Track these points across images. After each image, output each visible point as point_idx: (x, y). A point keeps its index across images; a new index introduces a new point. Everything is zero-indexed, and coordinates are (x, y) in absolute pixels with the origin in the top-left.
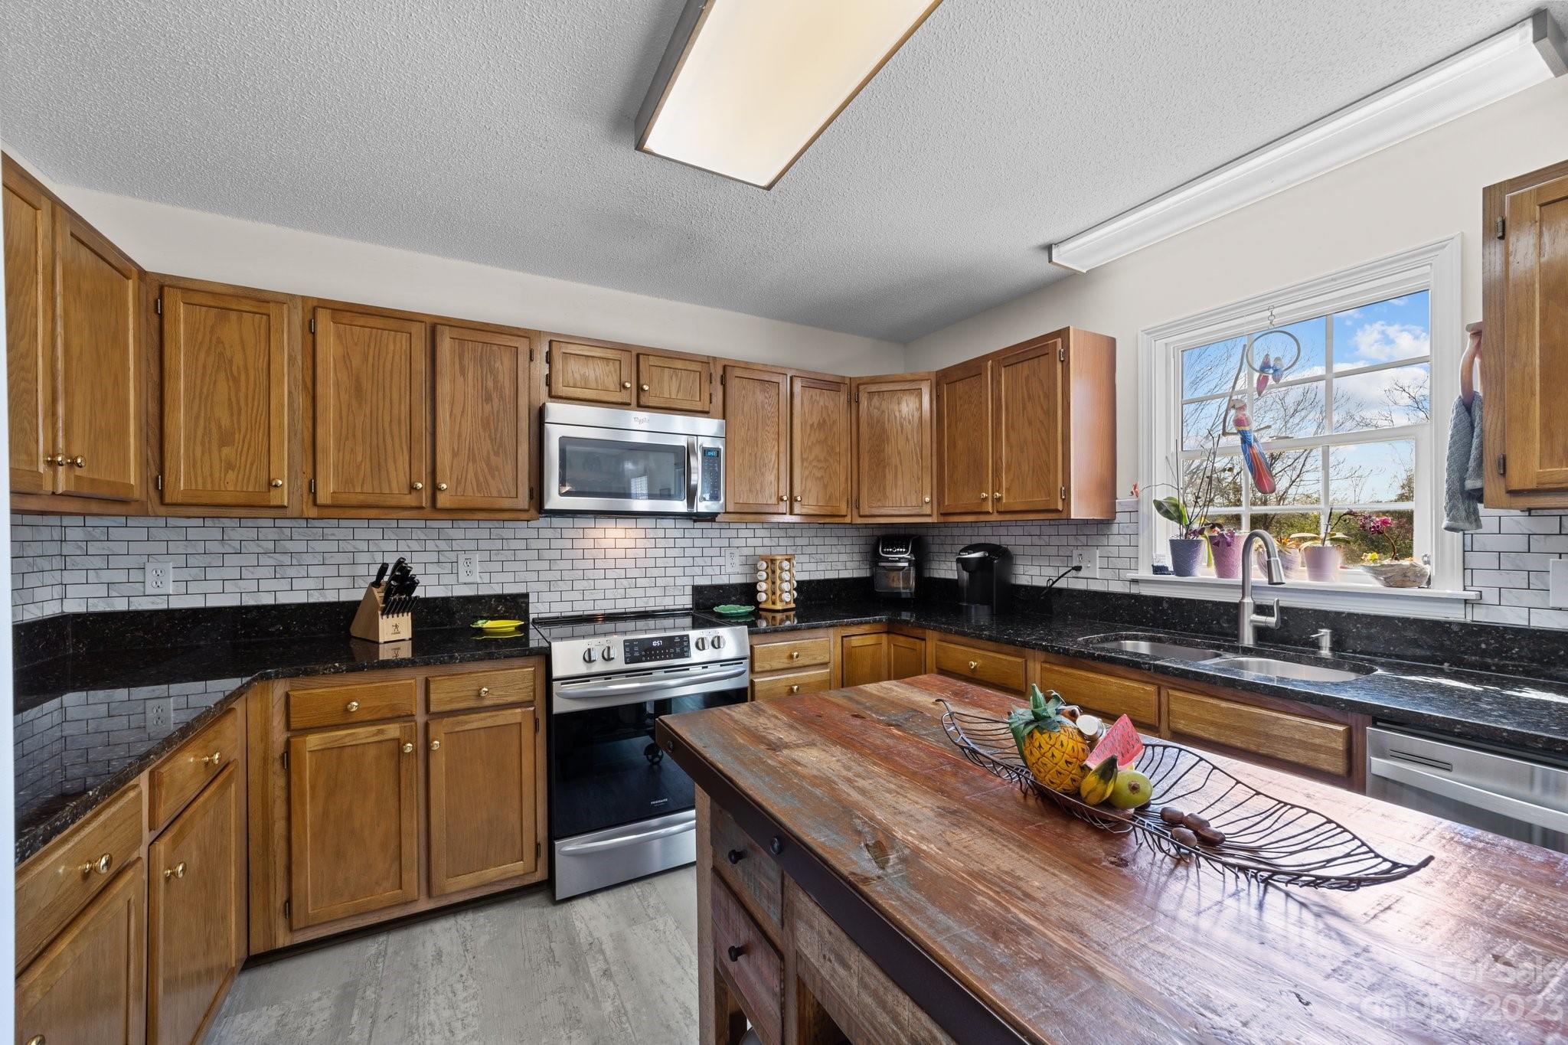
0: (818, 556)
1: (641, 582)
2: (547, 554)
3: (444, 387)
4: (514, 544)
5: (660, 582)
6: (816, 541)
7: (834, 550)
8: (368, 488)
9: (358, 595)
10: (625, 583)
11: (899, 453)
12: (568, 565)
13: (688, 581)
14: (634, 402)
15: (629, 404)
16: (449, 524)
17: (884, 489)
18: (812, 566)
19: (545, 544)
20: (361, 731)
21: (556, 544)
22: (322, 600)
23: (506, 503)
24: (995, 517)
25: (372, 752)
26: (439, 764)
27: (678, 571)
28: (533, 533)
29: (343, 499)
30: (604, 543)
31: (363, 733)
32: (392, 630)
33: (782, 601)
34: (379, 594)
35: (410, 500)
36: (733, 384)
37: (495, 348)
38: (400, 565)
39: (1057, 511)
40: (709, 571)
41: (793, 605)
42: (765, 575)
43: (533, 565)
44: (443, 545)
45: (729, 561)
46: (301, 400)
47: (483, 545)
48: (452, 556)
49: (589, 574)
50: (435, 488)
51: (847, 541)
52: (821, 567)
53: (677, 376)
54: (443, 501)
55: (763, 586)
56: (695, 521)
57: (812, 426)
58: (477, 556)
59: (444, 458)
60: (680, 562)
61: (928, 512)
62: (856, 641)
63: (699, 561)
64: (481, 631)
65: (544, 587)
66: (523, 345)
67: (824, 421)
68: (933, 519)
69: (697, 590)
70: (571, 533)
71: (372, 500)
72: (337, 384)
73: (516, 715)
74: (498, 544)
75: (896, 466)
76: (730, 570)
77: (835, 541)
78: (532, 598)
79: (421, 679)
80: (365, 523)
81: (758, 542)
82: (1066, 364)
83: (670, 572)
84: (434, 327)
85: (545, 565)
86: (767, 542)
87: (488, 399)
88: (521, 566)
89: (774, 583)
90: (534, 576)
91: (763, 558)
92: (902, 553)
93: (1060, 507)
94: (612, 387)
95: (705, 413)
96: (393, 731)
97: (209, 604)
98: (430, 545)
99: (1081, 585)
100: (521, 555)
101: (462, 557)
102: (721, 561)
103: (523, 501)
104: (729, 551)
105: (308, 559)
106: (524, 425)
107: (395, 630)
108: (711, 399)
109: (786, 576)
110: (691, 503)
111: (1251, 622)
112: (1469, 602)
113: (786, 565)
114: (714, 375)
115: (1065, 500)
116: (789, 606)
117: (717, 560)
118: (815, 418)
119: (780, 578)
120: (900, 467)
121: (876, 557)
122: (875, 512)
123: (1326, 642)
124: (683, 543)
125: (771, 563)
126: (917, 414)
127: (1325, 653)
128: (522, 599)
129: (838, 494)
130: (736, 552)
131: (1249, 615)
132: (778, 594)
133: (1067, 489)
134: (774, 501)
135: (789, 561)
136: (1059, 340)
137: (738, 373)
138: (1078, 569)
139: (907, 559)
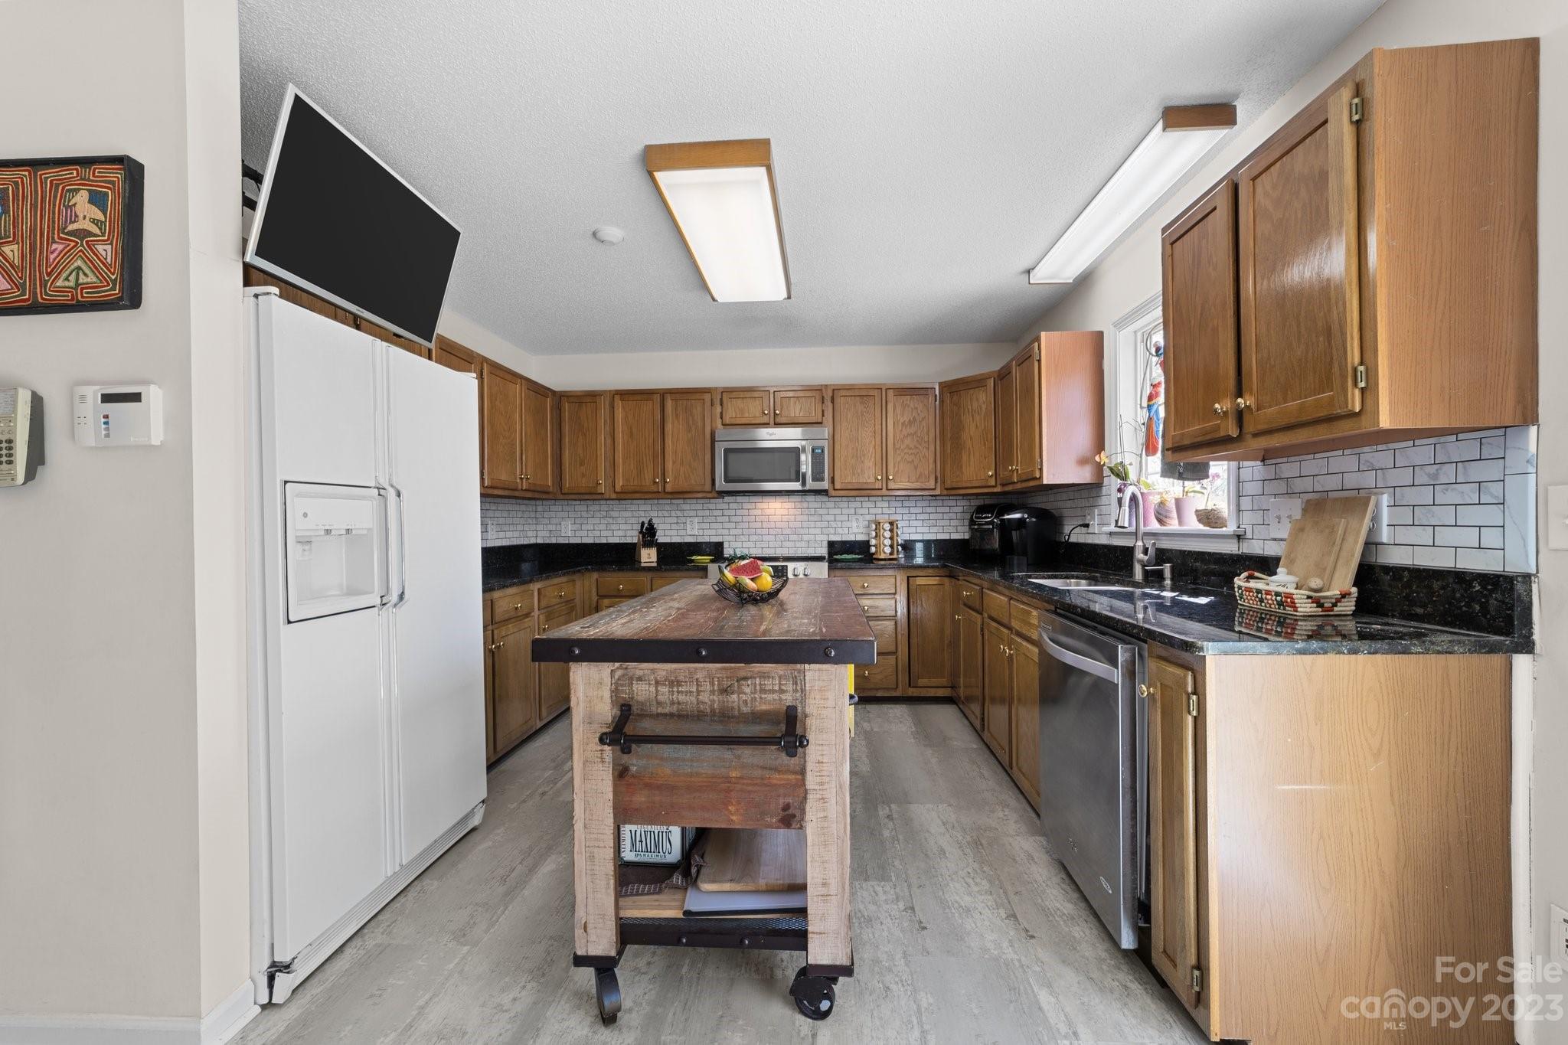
0: (931, 521)
1: (792, 538)
2: (734, 519)
3: (669, 427)
4: (713, 512)
5: (805, 538)
6: (929, 510)
7: (945, 516)
8: (636, 483)
9: (636, 541)
10: (782, 537)
11: (971, 438)
12: (746, 525)
13: (825, 538)
14: (772, 422)
15: (768, 424)
16: (681, 501)
17: (961, 467)
18: (926, 530)
19: (732, 513)
21: (739, 512)
22: (625, 542)
23: (698, 490)
24: (1019, 486)
27: (818, 531)
28: (725, 506)
29: (626, 489)
30: (768, 512)
32: (647, 556)
33: (885, 553)
34: (641, 538)
35: (654, 488)
36: (840, 401)
37: (693, 401)
38: (650, 523)
39: (1036, 479)
40: (840, 531)
42: (875, 534)
43: (726, 525)
44: (679, 513)
45: (855, 524)
46: (609, 441)
47: (700, 513)
48: (680, 520)
49: (759, 531)
50: (665, 483)
51: (957, 510)
53: (799, 401)
54: (669, 488)
55: (873, 542)
57: (903, 424)
58: (696, 520)
59: (670, 465)
60: (819, 524)
61: (993, 483)
62: (920, 581)
63: (833, 524)
65: (732, 538)
66: (707, 397)
67: (914, 418)
68: (998, 489)
69: (831, 544)
70: (749, 505)
71: (638, 489)
72: (623, 432)
74: (707, 513)
75: (969, 449)
76: (855, 530)
78: (726, 545)
79: (649, 578)
80: (643, 502)
81: (879, 511)
82: (1039, 361)
83: (811, 531)
84: (664, 394)
85: (733, 525)
86: (886, 510)
87: (689, 431)
88: (719, 526)
89: (880, 539)
90: (726, 532)
91: (875, 522)
92: (988, 518)
93: (1038, 477)
94: (758, 415)
95: (818, 424)
97: (583, 542)
98: (673, 513)
99: (1090, 540)
100: (720, 519)
101: (688, 520)
102: (848, 524)
103: (708, 487)
104: (856, 517)
105: (620, 520)
106: (707, 443)
107: (648, 556)
108: (823, 416)
109: (888, 534)
110: (804, 484)
111: (1140, 561)
112: (1239, 537)
113: (887, 526)
114: (825, 397)
115: (1041, 470)
116: (891, 557)
117: (846, 524)
118: (906, 419)
119: (883, 536)
120: (971, 449)
121: (972, 522)
122: (955, 485)
123: (1167, 574)
124: (821, 511)
125: (878, 524)
126: (984, 407)
127: (1168, 582)
128: (720, 545)
129: (926, 473)
130: (861, 518)
131: (1139, 555)
132: (882, 547)
133: (1042, 461)
134: (872, 480)
135: (891, 524)
136: (1036, 344)
137: (843, 393)
138: (1087, 526)
139: (992, 523)
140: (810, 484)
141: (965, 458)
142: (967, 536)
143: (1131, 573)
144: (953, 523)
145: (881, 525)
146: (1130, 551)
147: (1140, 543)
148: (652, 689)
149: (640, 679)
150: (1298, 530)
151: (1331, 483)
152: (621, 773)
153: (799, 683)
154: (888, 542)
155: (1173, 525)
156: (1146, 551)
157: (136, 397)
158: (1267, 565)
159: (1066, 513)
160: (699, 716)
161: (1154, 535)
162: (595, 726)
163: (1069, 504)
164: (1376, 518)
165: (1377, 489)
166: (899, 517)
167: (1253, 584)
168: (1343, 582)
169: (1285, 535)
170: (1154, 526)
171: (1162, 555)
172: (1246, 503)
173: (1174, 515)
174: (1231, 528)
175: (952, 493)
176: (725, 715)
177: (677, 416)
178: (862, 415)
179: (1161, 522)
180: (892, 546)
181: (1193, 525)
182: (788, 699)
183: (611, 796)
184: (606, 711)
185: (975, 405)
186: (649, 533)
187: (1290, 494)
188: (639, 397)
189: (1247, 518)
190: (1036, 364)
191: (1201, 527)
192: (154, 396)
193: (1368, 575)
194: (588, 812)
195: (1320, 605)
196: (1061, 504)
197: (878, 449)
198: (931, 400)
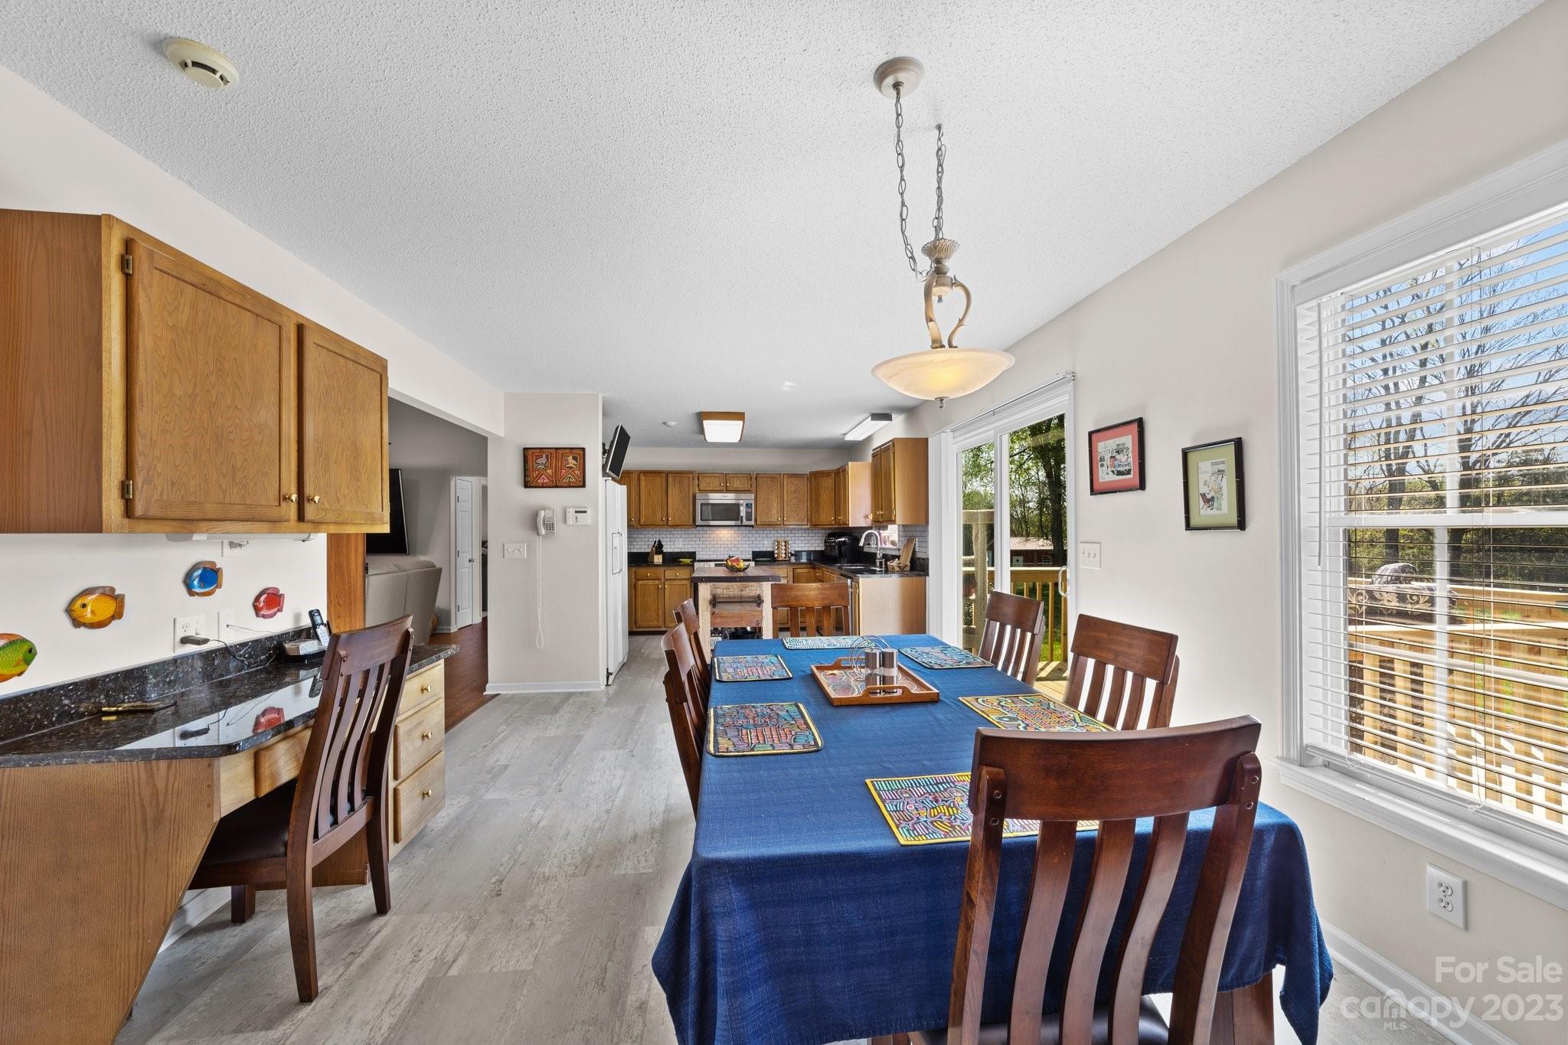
0: (808, 541)
1: (733, 549)
2: (700, 539)
3: (670, 491)
4: (692, 536)
5: (740, 549)
6: (805, 535)
7: (814, 539)
8: (652, 520)
9: (649, 551)
10: (727, 549)
11: (824, 501)
12: (708, 543)
13: (751, 550)
14: (725, 489)
15: (723, 491)
16: (673, 529)
17: (820, 515)
18: (803, 545)
19: (701, 536)
20: (650, 581)
21: (704, 536)
23: (686, 523)
24: (843, 526)
25: (652, 587)
26: (667, 592)
27: (747, 546)
28: (697, 532)
29: (648, 523)
30: (717, 536)
31: (651, 582)
33: (782, 557)
34: (654, 549)
35: (661, 523)
36: (761, 480)
37: (683, 477)
38: (659, 541)
39: (848, 524)
40: (759, 545)
42: (776, 548)
43: (697, 542)
44: (671, 536)
45: (766, 542)
46: (637, 498)
47: (683, 536)
48: (674, 539)
49: (717, 546)
50: (668, 520)
51: (819, 535)
52: (807, 545)
53: (740, 480)
54: (670, 523)
55: (776, 551)
56: (749, 528)
57: (792, 492)
58: (681, 540)
59: (670, 511)
60: (748, 542)
61: (834, 524)
62: (799, 571)
63: (755, 542)
64: (681, 562)
65: (700, 549)
66: (691, 476)
67: (797, 489)
68: (834, 526)
69: (753, 552)
70: (710, 532)
71: (655, 522)
72: (645, 493)
73: (685, 582)
74: (687, 536)
75: (823, 506)
76: (766, 545)
77: (812, 535)
78: (697, 553)
79: (663, 569)
80: (652, 530)
81: (779, 535)
82: (849, 474)
83: (744, 545)
84: (667, 474)
85: (701, 543)
86: (783, 535)
87: (681, 493)
88: (694, 542)
89: (779, 550)
90: (697, 546)
92: (832, 540)
94: (717, 486)
95: (749, 491)
96: (657, 582)
98: (668, 536)
100: (694, 539)
101: (677, 540)
103: (691, 522)
104: (767, 538)
105: (638, 540)
106: (691, 500)
107: (658, 559)
108: (750, 487)
109: (784, 548)
110: (742, 522)
111: (878, 558)
112: (899, 549)
113: (783, 544)
114: (752, 477)
115: (849, 520)
116: (785, 559)
117: (762, 542)
118: (793, 489)
119: (781, 548)
120: (825, 506)
121: (826, 542)
122: (817, 523)
123: (883, 563)
124: (749, 536)
125: (778, 542)
126: (830, 487)
128: (695, 553)
129: (803, 517)
130: (769, 539)
131: (878, 556)
132: (781, 554)
133: (850, 517)
134: (776, 520)
135: (785, 542)
136: (847, 466)
137: (761, 475)
139: (833, 542)
140: (745, 522)
141: (821, 510)
142: (823, 549)
143: (875, 563)
144: (819, 541)
145: (780, 543)
146: (875, 554)
147: (879, 552)
148: (722, 590)
149: (718, 588)
150: (904, 547)
151: (911, 534)
153: (761, 587)
154: (784, 552)
157: (585, 512)
160: (734, 597)
164: (915, 545)
165: (915, 537)
166: (789, 539)
167: (890, 564)
168: (908, 562)
169: (902, 549)
170: (884, 545)
171: (883, 556)
172: (900, 538)
174: (897, 547)
175: (815, 526)
176: (741, 597)
177: (675, 486)
178: (771, 487)
180: (785, 554)
182: (758, 592)
184: (709, 597)
185: (827, 485)
186: (658, 548)
187: (906, 536)
188: (653, 475)
189: (900, 543)
190: (847, 475)
191: (891, 546)
192: (589, 511)
193: (912, 560)
194: (703, 625)
195: (902, 568)
197: (779, 504)
198: (806, 480)
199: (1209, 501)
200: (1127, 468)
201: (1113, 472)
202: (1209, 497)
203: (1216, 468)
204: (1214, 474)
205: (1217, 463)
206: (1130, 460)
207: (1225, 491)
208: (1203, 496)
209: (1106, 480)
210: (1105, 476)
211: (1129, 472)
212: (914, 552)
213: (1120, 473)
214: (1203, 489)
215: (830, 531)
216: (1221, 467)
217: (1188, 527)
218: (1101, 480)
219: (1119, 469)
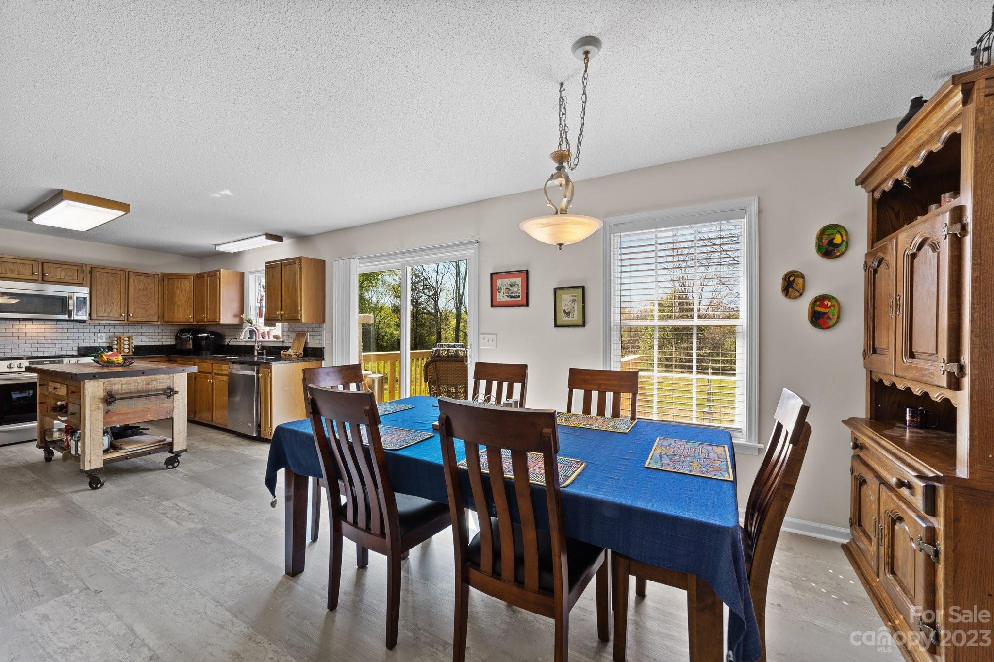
0: (151, 336)
1: (47, 345)
5: (59, 346)
6: (150, 331)
7: (160, 334)
11: (180, 300)
14: (40, 280)
15: (37, 281)
17: (174, 312)
18: (148, 340)
24: (207, 323)
27: (71, 341)
30: (25, 330)
33: (124, 352)
36: (95, 274)
39: (217, 321)
40: (87, 341)
41: (131, 353)
42: (116, 343)
45: (99, 338)
49: (16, 342)
51: (166, 331)
52: (153, 340)
53: (64, 270)
55: (115, 347)
56: (79, 322)
57: (140, 289)
60: (71, 338)
61: (192, 321)
63: (82, 338)
68: (195, 323)
69: (81, 349)
70: (4, 326)
75: (179, 305)
76: (99, 341)
77: (161, 331)
81: (117, 331)
82: (220, 279)
83: (65, 342)
86: (122, 331)
89: (121, 345)
91: (116, 337)
92: (187, 335)
93: (218, 320)
94: (28, 274)
95: (80, 284)
99: (237, 344)
102: (94, 338)
104: (99, 334)
108: (83, 280)
109: (127, 343)
110: (70, 315)
111: (257, 350)
112: (283, 342)
113: (126, 339)
114: (85, 270)
115: (220, 318)
116: (128, 354)
117: (92, 338)
118: (141, 287)
119: (123, 343)
120: (180, 305)
121: (177, 337)
122: (170, 320)
123: (265, 353)
124: (74, 330)
125: (119, 338)
126: (188, 288)
127: (265, 355)
129: (153, 314)
130: (103, 334)
131: (256, 348)
132: (122, 349)
133: (220, 316)
134: (118, 315)
135: (129, 337)
136: (218, 273)
137: (99, 270)
138: (236, 339)
139: (189, 337)
141: (176, 308)
142: (173, 343)
143: (254, 353)
144: (166, 337)
145: (122, 338)
146: (253, 347)
147: (257, 344)
148: (120, 386)
149: (115, 384)
150: (294, 340)
151: (300, 330)
152: (107, 412)
153: (172, 379)
154: (127, 347)
155: (267, 339)
156: (258, 346)
158: (287, 348)
159: (226, 334)
160: (138, 392)
161: (261, 342)
162: (96, 400)
163: (228, 330)
164: (307, 338)
165: (307, 332)
166: (131, 334)
167: (285, 353)
168: (301, 351)
169: (292, 341)
170: (261, 339)
171: (263, 348)
172: (285, 333)
173: (267, 336)
174: (281, 340)
175: (165, 323)
176: (147, 391)
178: (112, 282)
179: (263, 338)
180: (129, 349)
181: (272, 339)
182: (168, 384)
183: (102, 419)
184: (101, 393)
185: (183, 286)
187: (293, 332)
189: (285, 337)
190: (218, 280)
191: (274, 340)
193: (306, 349)
194: (92, 426)
195: (296, 356)
196: (224, 330)
197: (123, 301)
198: (157, 280)
199: (567, 314)
200: (518, 295)
201: (508, 296)
202: (567, 311)
203: (572, 298)
204: (570, 301)
205: (572, 296)
206: (520, 291)
207: (576, 309)
208: (564, 311)
209: (502, 300)
210: (501, 297)
211: (518, 297)
212: (306, 343)
213: (512, 297)
214: (564, 308)
215: (180, 328)
216: (574, 298)
217: (556, 326)
218: (498, 300)
219: (512, 295)
